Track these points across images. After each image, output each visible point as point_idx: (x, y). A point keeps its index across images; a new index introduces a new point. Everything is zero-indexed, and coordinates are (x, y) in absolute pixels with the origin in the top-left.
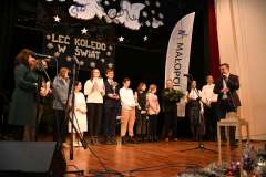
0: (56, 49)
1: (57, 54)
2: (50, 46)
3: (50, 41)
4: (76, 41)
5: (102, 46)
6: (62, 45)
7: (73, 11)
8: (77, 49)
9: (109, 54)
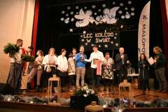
0: (86, 41)
1: (86, 44)
2: (83, 40)
3: (83, 38)
4: (96, 35)
5: (111, 34)
6: (89, 39)
7: (78, 25)
8: (97, 39)
9: (115, 38)
